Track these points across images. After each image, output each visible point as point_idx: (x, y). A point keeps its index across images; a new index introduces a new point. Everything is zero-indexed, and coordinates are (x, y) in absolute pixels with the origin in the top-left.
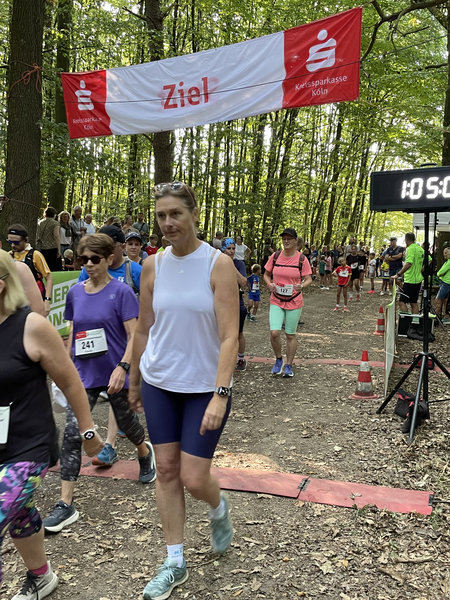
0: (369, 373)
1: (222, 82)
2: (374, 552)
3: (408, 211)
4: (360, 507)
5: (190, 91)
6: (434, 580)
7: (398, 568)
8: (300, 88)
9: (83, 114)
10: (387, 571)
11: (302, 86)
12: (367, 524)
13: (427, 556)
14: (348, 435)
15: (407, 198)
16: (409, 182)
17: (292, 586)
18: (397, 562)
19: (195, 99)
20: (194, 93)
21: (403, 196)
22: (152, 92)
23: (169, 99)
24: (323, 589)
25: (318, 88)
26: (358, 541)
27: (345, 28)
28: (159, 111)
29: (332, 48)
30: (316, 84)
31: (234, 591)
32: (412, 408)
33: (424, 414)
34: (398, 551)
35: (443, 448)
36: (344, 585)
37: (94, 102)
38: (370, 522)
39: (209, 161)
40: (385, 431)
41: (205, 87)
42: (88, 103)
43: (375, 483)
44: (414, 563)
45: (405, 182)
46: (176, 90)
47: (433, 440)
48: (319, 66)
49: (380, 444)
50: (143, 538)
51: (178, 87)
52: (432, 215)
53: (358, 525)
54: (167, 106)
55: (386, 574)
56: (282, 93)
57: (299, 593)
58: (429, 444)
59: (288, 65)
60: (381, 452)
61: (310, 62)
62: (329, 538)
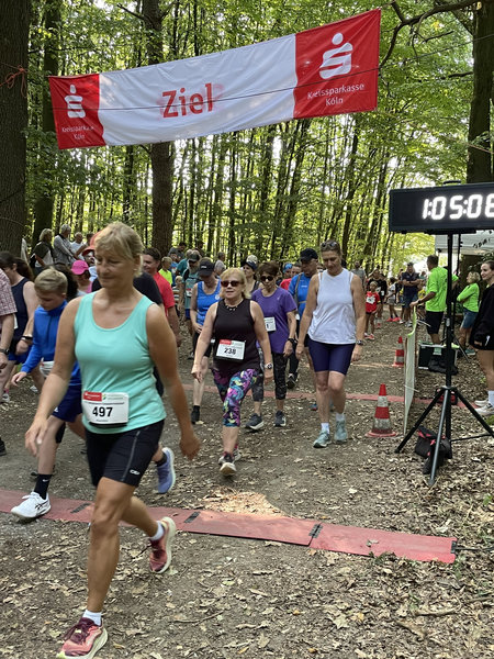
0: (387, 408)
1: (227, 89)
2: (393, 604)
3: (430, 232)
4: (377, 554)
5: (192, 99)
6: (457, 634)
7: (418, 621)
8: (312, 97)
9: (73, 122)
10: (406, 624)
11: (315, 95)
12: (385, 574)
13: (449, 608)
14: (364, 476)
15: (429, 218)
16: (431, 200)
17: (303, 642)
18: (418, 615)
19: (197, 108)
20: (196, 100)
21: (425, 216)
22: (151, 99)
23: (169, 106)
24: (337, 644)
25: (332, 97)
26: (375, 591)
27: (362, 31)
28: (158, 119)
29: (348, 53)
30: (330, 92)
31: (239, 648)
32: (433, 447)
33: (446, 454)
34: (418, 603)
35: (466, 490)
36: (359, 640)
37: (85, 109)
38: (388, 571)
39: (212, 175)
40: (404, 472)
41: (209, 94)
42: (79, 110)
43: (394, 528)
44: (435, 616)
45: (427, 201)
46: (177, 97)
47: (456, 481)
48: (334, 73)
49: (399, 486)
50: (139, 590)
51: (179, 94)
52: (456, 236)
53: (375, 575)
54: (166, 114)
55: (404, 628)
56: (292, 102)
57: (311, 650)
58: (452, 486)
59: (300, 71)
60: (400, 494)
61: (324, 69)
62: (344, 588)
